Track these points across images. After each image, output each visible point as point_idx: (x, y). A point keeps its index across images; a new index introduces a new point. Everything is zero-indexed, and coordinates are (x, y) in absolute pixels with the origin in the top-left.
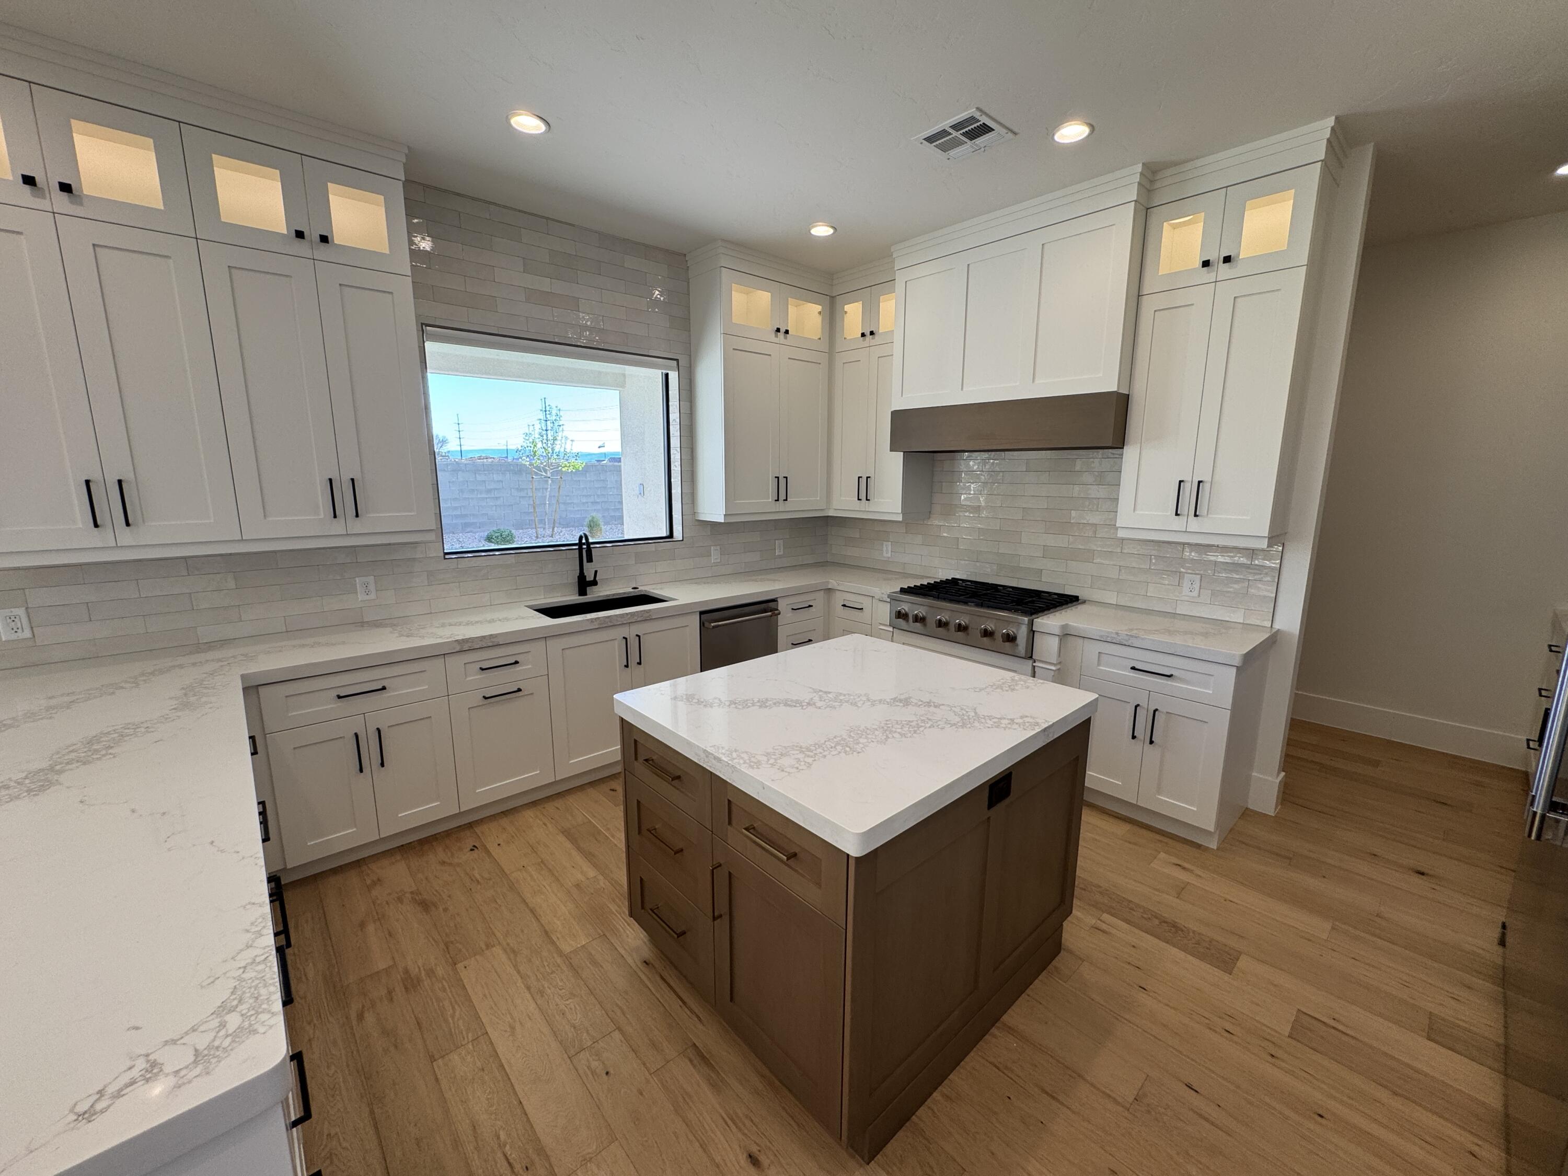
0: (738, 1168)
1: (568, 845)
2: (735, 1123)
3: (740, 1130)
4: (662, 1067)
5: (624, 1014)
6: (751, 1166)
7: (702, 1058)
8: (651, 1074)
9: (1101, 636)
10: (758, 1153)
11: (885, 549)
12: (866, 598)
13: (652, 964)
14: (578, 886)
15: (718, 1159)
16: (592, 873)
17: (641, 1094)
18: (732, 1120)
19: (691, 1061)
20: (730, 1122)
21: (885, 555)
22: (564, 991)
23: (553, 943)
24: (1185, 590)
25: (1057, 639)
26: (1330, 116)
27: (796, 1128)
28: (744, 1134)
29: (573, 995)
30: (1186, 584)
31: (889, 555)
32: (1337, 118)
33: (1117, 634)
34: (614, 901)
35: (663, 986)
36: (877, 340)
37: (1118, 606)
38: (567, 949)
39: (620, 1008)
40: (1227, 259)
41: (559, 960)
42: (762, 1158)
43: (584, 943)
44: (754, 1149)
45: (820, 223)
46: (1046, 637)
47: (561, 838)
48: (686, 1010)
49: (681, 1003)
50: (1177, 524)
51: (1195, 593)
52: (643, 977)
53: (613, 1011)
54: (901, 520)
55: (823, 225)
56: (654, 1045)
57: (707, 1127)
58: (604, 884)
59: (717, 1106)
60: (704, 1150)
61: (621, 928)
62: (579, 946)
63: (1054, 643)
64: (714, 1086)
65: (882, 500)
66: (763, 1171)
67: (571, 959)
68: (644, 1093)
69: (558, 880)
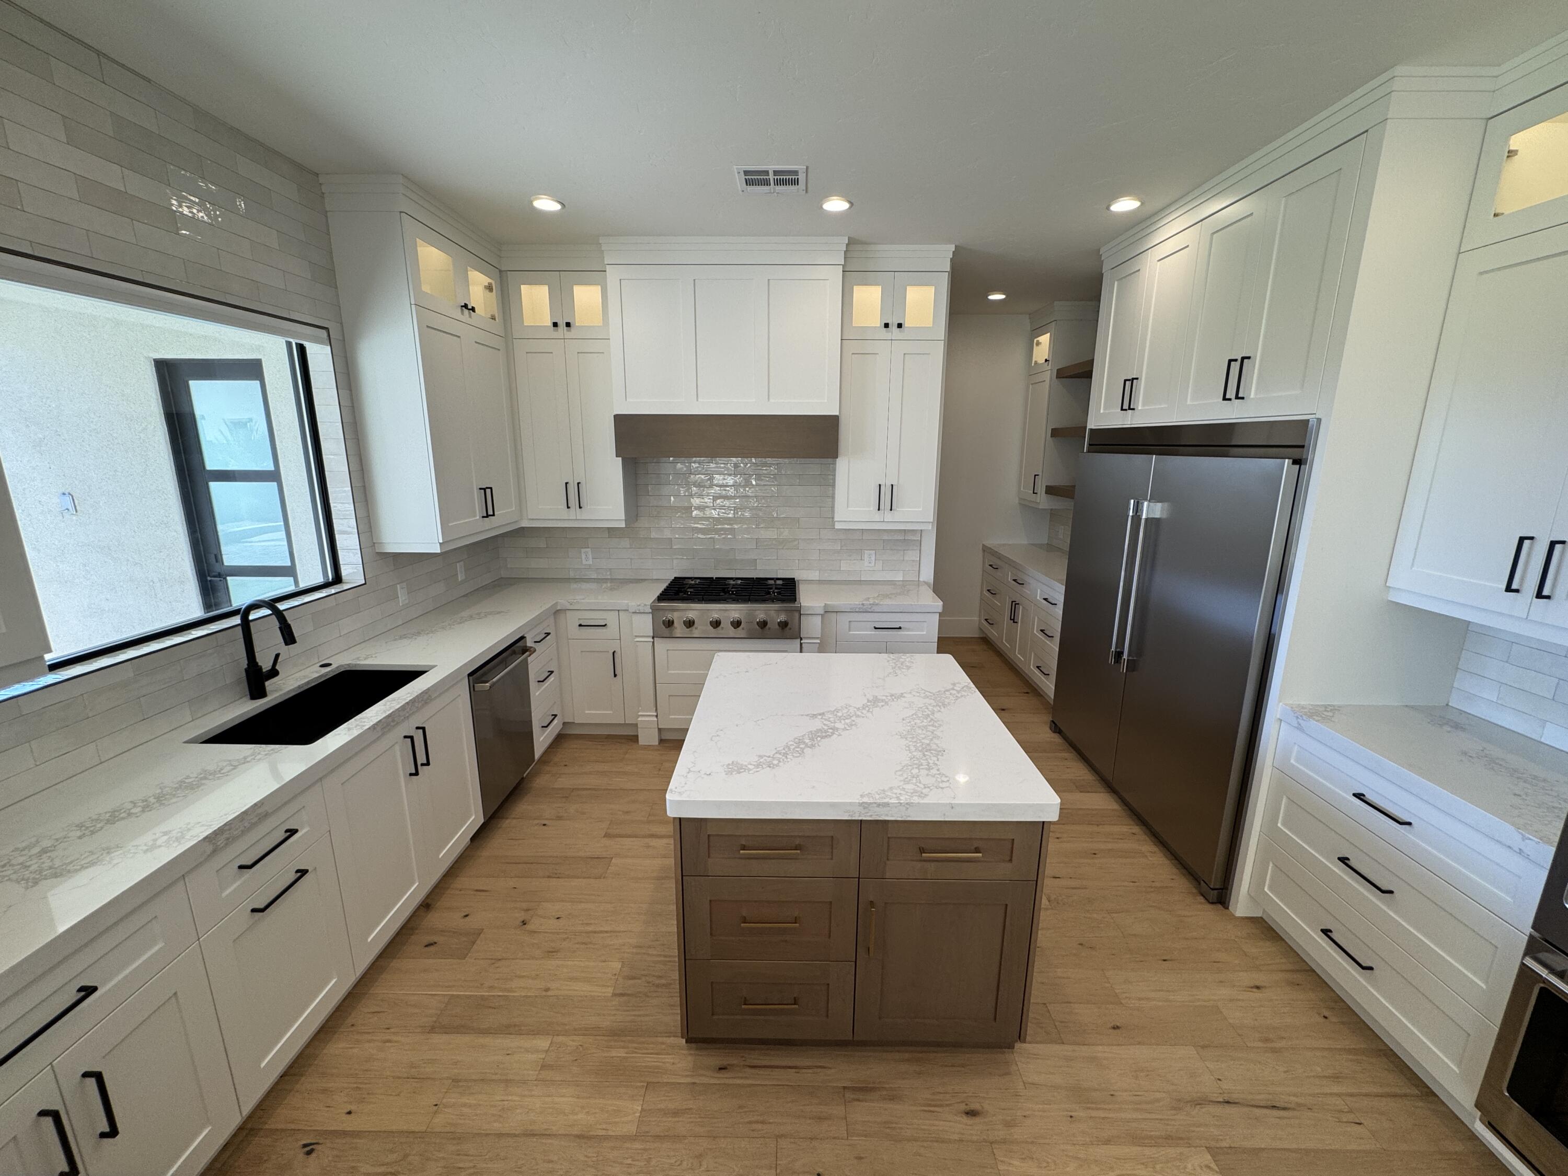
0: (970, 1127)
1: (466, 1039)
2: (935, 1106)
3: (941, 1106)
4: (847, 1125)
5: (763, 1122)
6: (974, 1118)
7: (863, 1090)
8: (847, 1139)
9: (851, 609)
10: (968, 1107)
11: (583, 556)
12: (610, 613)
13: (729, 1065)
14: (544, 1067)
15: (956, 1137)
16: (543, 1043)
17: (861, 1158)
18: (930, 1105)
19: (858, 1100)
20: (932, 1109)
21: (584, 562)
22: (685, 1163)
23: (607, 1138)
24: (866, 564)
25: (820, 617)
26: (952, 244)
27: (963, 1069)
28: (947, 1105)
29: (700, 1157)
30: (866, 557)
31: (590, 562)
32: (956, 246)
33: (863, 604)
34: (611, 1047)
35: (761, 1072)
36: (573, 333)
37: (820, 582)
38: (632, 1129)
39: (757, 1122)
40: (900, 326)
41: (637, 1145)
42: (975, 1106)
43: (640, 1108)
44: (963, 1107)
45: (546, 197)
46: (810, 617)
47: (438, 1039)
48: (804, 1071)
49: (794, 1070)
50: (877, 516)
51: (873, 564)
52: (738, 1081)
53: (753, 1130)
54: (624, 526)
55: (546, 199)
56: (820, 1119)
57: (925, 1127)
58: (573, 1041)
59: (914, 1108)
60: (943, 1142)
61: (656, 1063)
62: (638, 1115)
63: (817, 621)
64: (892, 1099)
65: (599, 507)
66: (983, 1112)
67: (647, 1132)
68: (862, 1155)
69: (508, 1082)
